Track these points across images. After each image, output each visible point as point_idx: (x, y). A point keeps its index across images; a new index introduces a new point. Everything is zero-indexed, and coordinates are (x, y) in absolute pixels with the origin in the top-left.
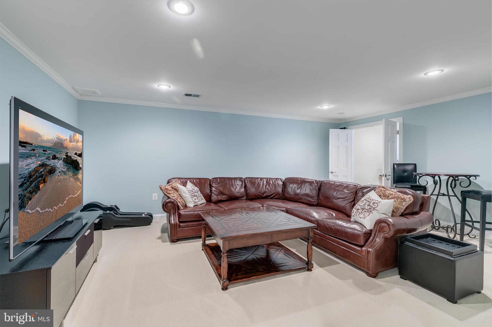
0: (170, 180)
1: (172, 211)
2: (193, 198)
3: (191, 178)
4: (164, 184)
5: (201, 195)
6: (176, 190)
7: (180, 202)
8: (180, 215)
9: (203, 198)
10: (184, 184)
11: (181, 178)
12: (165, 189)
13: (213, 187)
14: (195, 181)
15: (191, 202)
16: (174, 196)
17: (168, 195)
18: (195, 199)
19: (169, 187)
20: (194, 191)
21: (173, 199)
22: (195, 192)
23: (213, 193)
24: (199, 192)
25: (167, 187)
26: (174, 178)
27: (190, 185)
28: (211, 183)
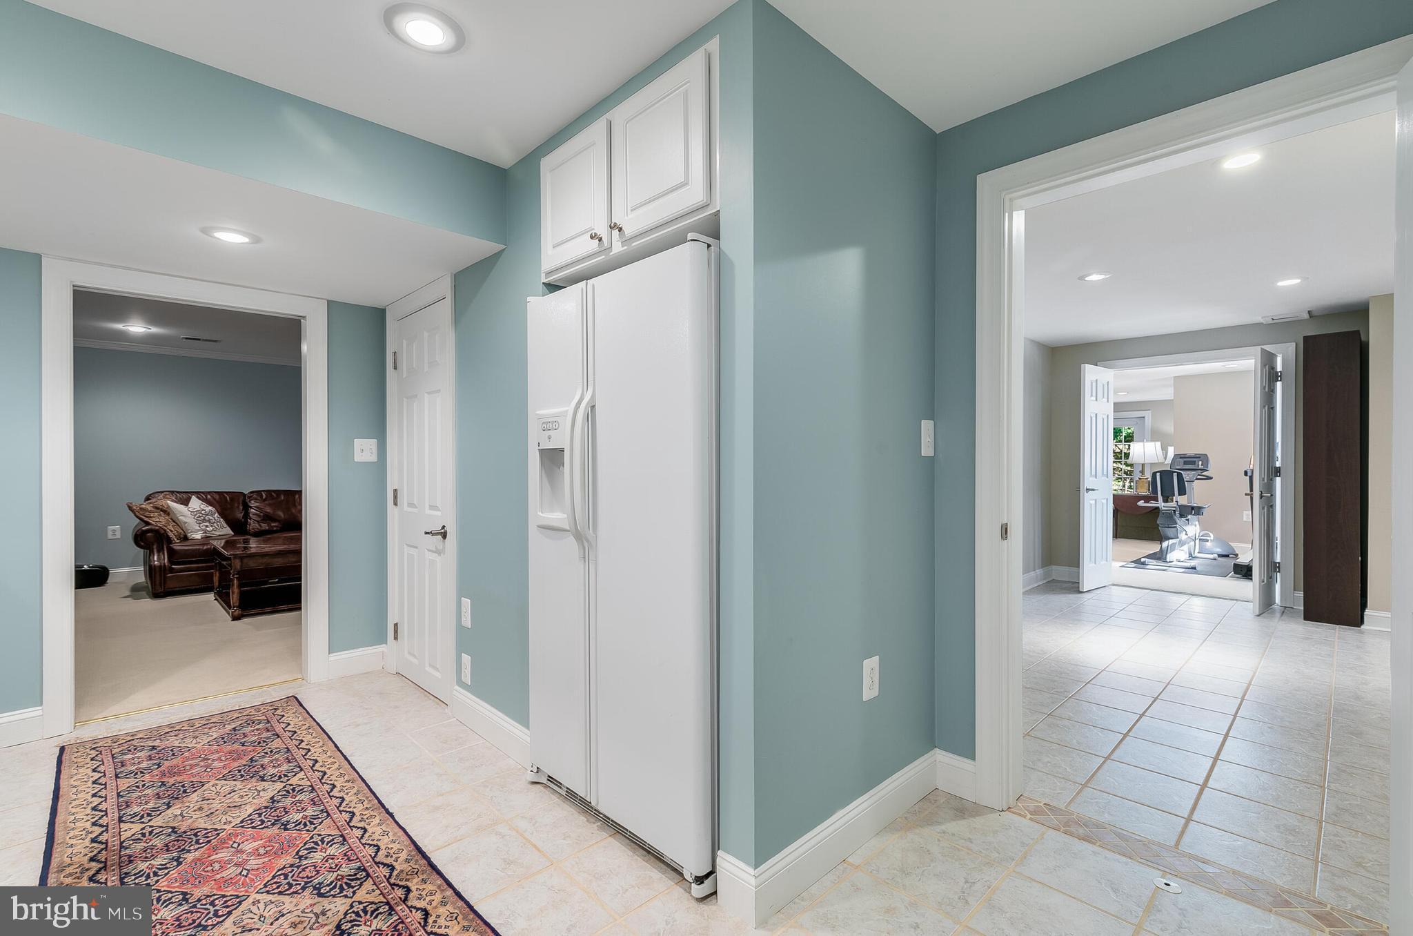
0: (150, 495)
1: (155, 547)
2: (201, 525)
3: (202, 493)
4: (138, 501)
5: (222, 520)
6: (166, 511)
7: (171, 531)
8: (172, 553)
9: (225, 525)
10: (185, 502)
11: (178, 492)
12: (141, 509)
13: (251, 507)
14: (209, 497)
15: (198, 530)
16: (158, 521)
17: (146, 519)
18: (207, 526)
19: (149, 507)
20: (203, 512)
21: (157, 526)
22: (207, 515)
23: (250, 519)
24: (216, 515)
25: (143, 506)
26: (162, 492)
27: (195, 503)
28: (248, 500)
